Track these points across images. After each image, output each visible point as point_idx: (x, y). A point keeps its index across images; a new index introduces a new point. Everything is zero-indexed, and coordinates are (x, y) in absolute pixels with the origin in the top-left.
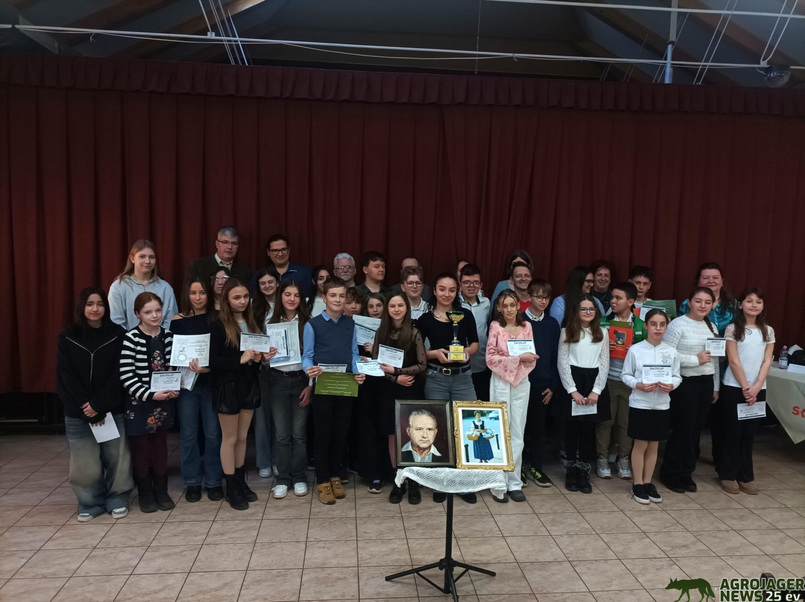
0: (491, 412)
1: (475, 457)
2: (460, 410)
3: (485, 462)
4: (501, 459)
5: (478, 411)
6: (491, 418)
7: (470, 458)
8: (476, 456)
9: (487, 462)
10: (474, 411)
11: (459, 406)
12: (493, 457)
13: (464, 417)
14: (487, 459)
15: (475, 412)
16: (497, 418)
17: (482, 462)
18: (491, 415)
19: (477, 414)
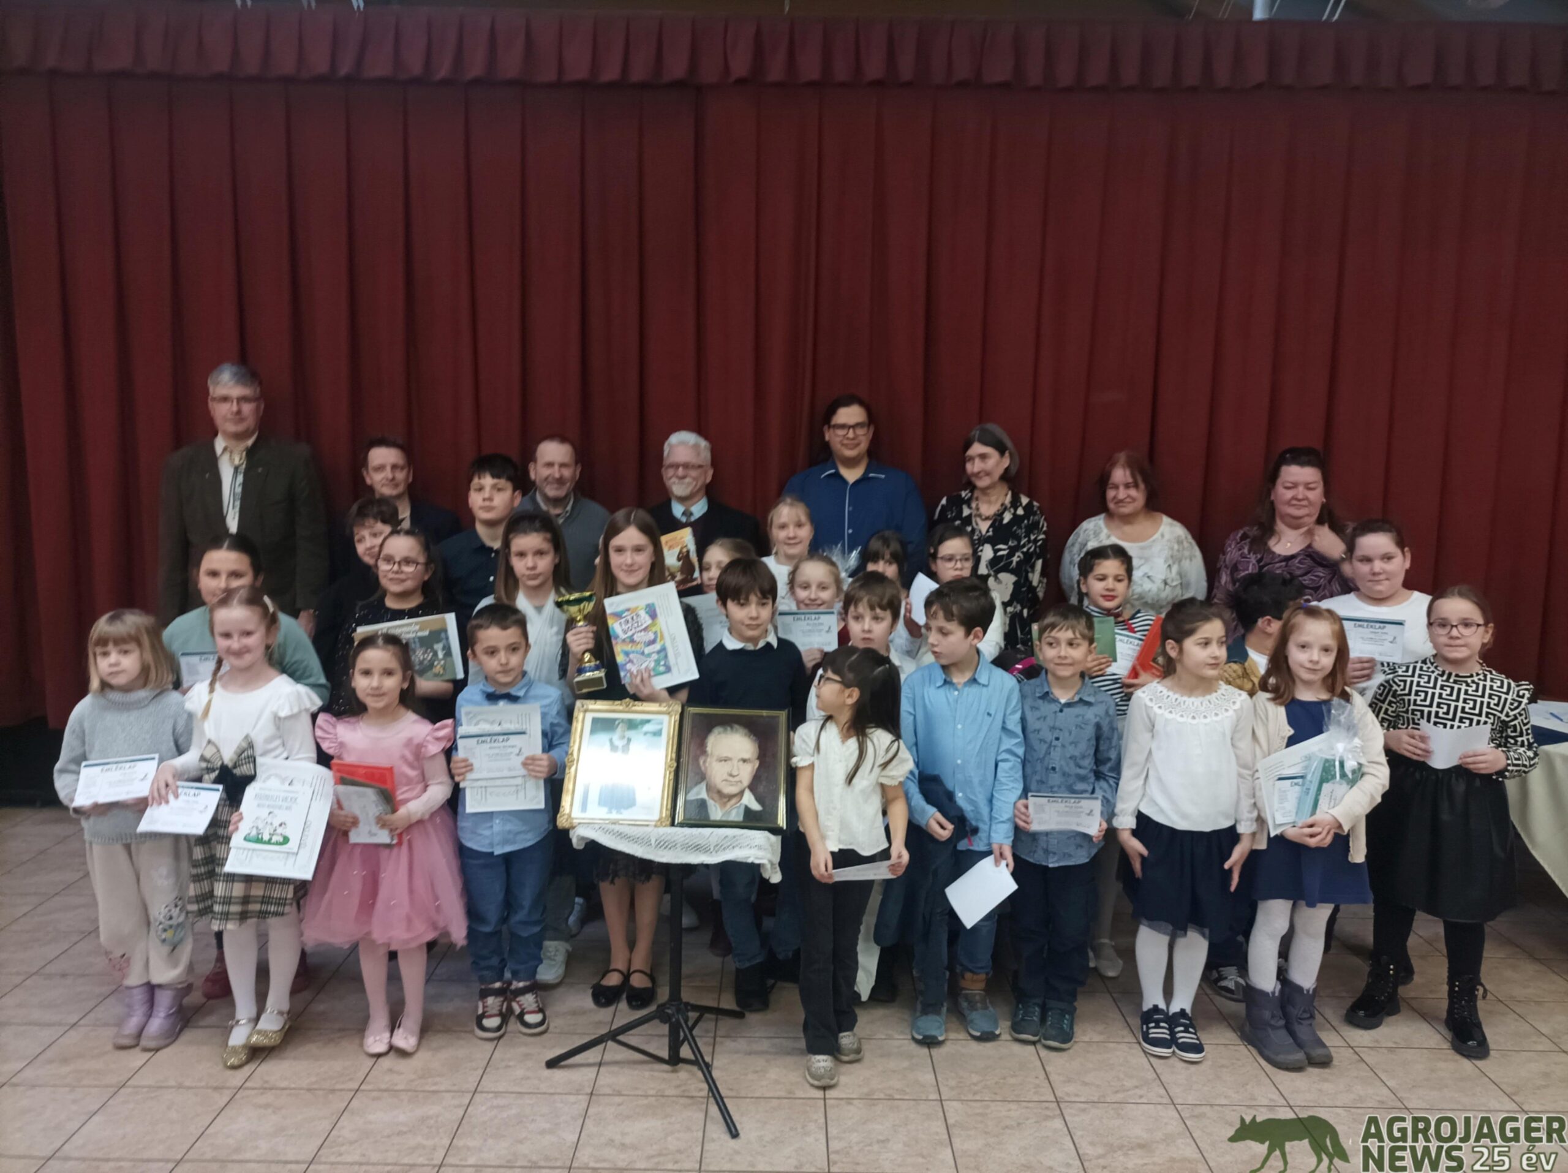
0: (648, 721)
1: (599, 804)
2: (589, 717)
3: (616, 814)
5: (623, 721)
6: (645, 734)
7: (589, 806)
8: (602, 802)
9: (621, 813)
10: (614, 720)
11: (586, 711)
12: (634, 805)
13: (593, 731)
14: (622, 807)
15: (617, 722)
16: (658, 733)
17: (611, 812)
18: (648, 728)
19: (621, 725)
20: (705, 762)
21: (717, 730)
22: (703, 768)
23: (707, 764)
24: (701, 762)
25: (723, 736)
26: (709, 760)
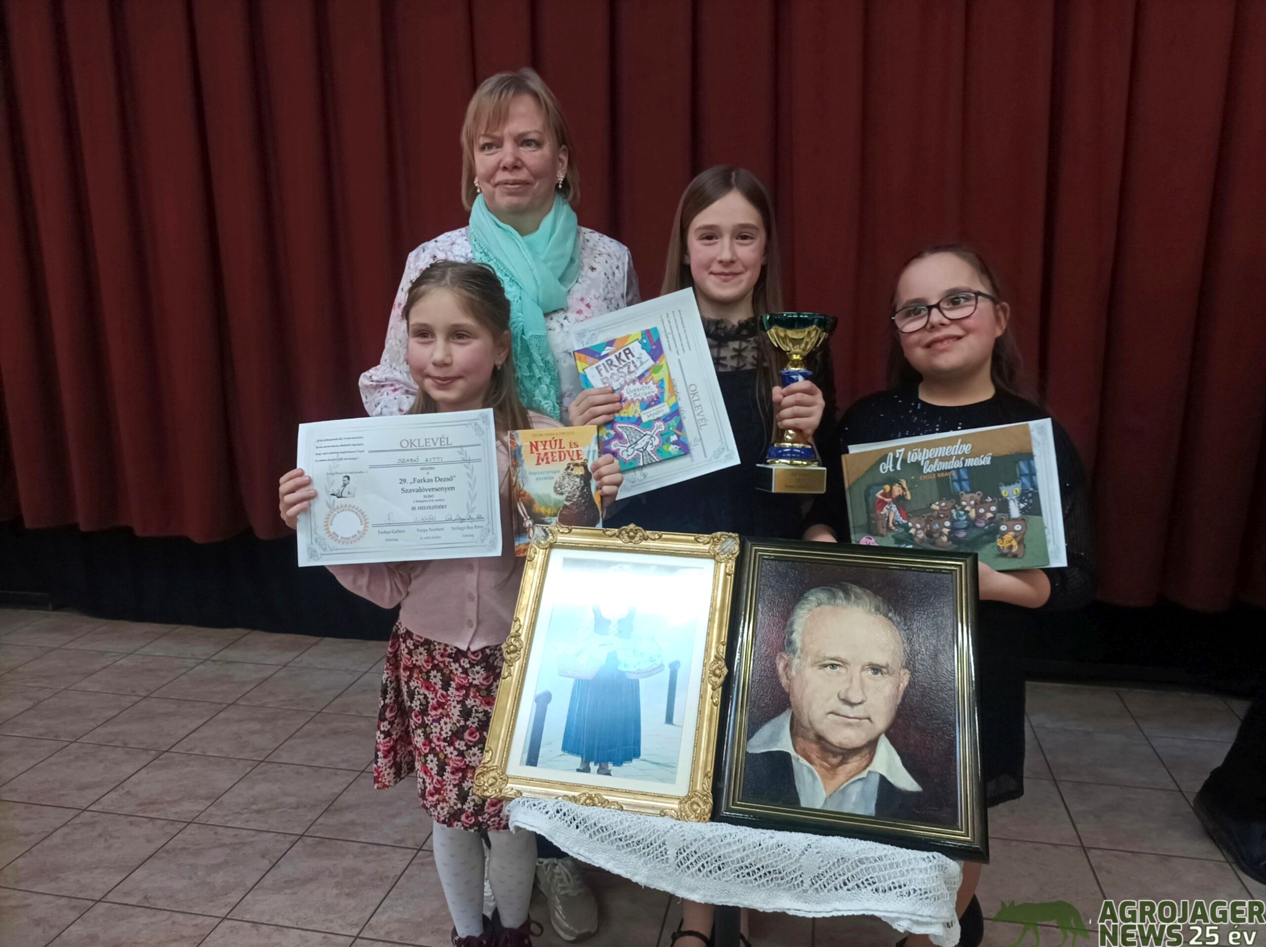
1: (564, 748)
3: (599, 772)
4: (668, 767)
7: (542, 751)
8: (570, 746)
9: (609, 774)
11: (551, 546)
12: (637, 754)
14: (610, 760)
20: (787, 666)
21: (814, 597)
22: (784, 681)
23: (794, 673)
24: (780, 667)
25: (827, 608)
26: (796, 661)
